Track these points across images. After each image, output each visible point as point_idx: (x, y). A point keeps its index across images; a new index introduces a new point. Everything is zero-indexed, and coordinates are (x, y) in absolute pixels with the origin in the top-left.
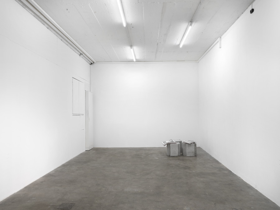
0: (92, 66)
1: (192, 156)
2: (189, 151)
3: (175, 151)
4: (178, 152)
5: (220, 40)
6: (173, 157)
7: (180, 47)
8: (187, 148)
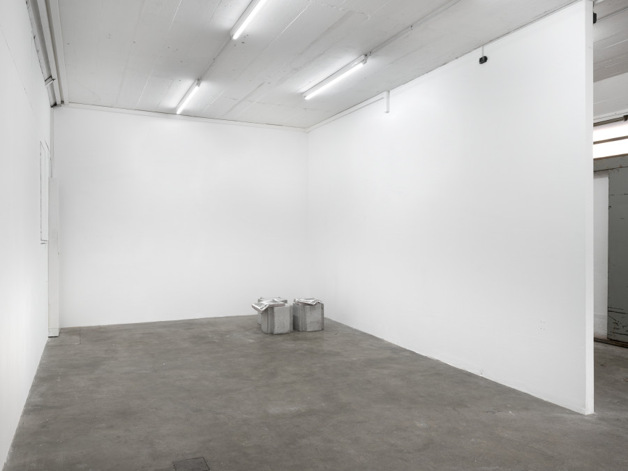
0: (56, 109)
1: (316, 329)
2: (310, 320)
3: (282, 322)
4: (289, 325)
5: (388, 97)
6: (281, 334)
7: (307, 98)
8: (308, 314)
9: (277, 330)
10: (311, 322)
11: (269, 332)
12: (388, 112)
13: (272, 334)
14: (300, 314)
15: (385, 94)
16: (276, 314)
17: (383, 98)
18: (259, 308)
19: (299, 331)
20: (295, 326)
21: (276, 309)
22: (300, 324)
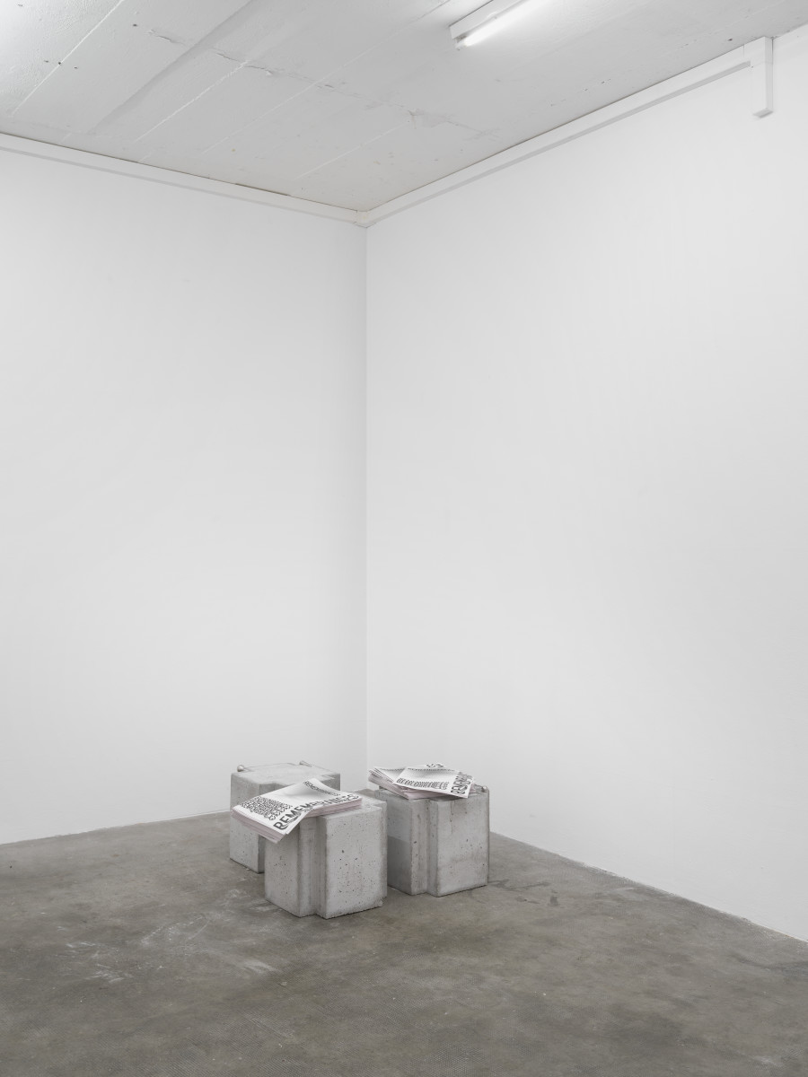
2: (452, 853)
3: (356, 870)
4: (376, 876)
5: (770, 61)
6: (350, 917)
7: (468, 42)
8: (444, 832)
9: (337, 902)
10: (454, 860)
11: (305, 907)
12: (765, 114)
13: (317, 916)
14: (415, 833)
15: (757, 49)
16: (333, 843)
17: (746, 65)
18: (269, 823)
19: (408, 893)
20: (396, 879)
21: (332, 823)
22: (414, 869)
